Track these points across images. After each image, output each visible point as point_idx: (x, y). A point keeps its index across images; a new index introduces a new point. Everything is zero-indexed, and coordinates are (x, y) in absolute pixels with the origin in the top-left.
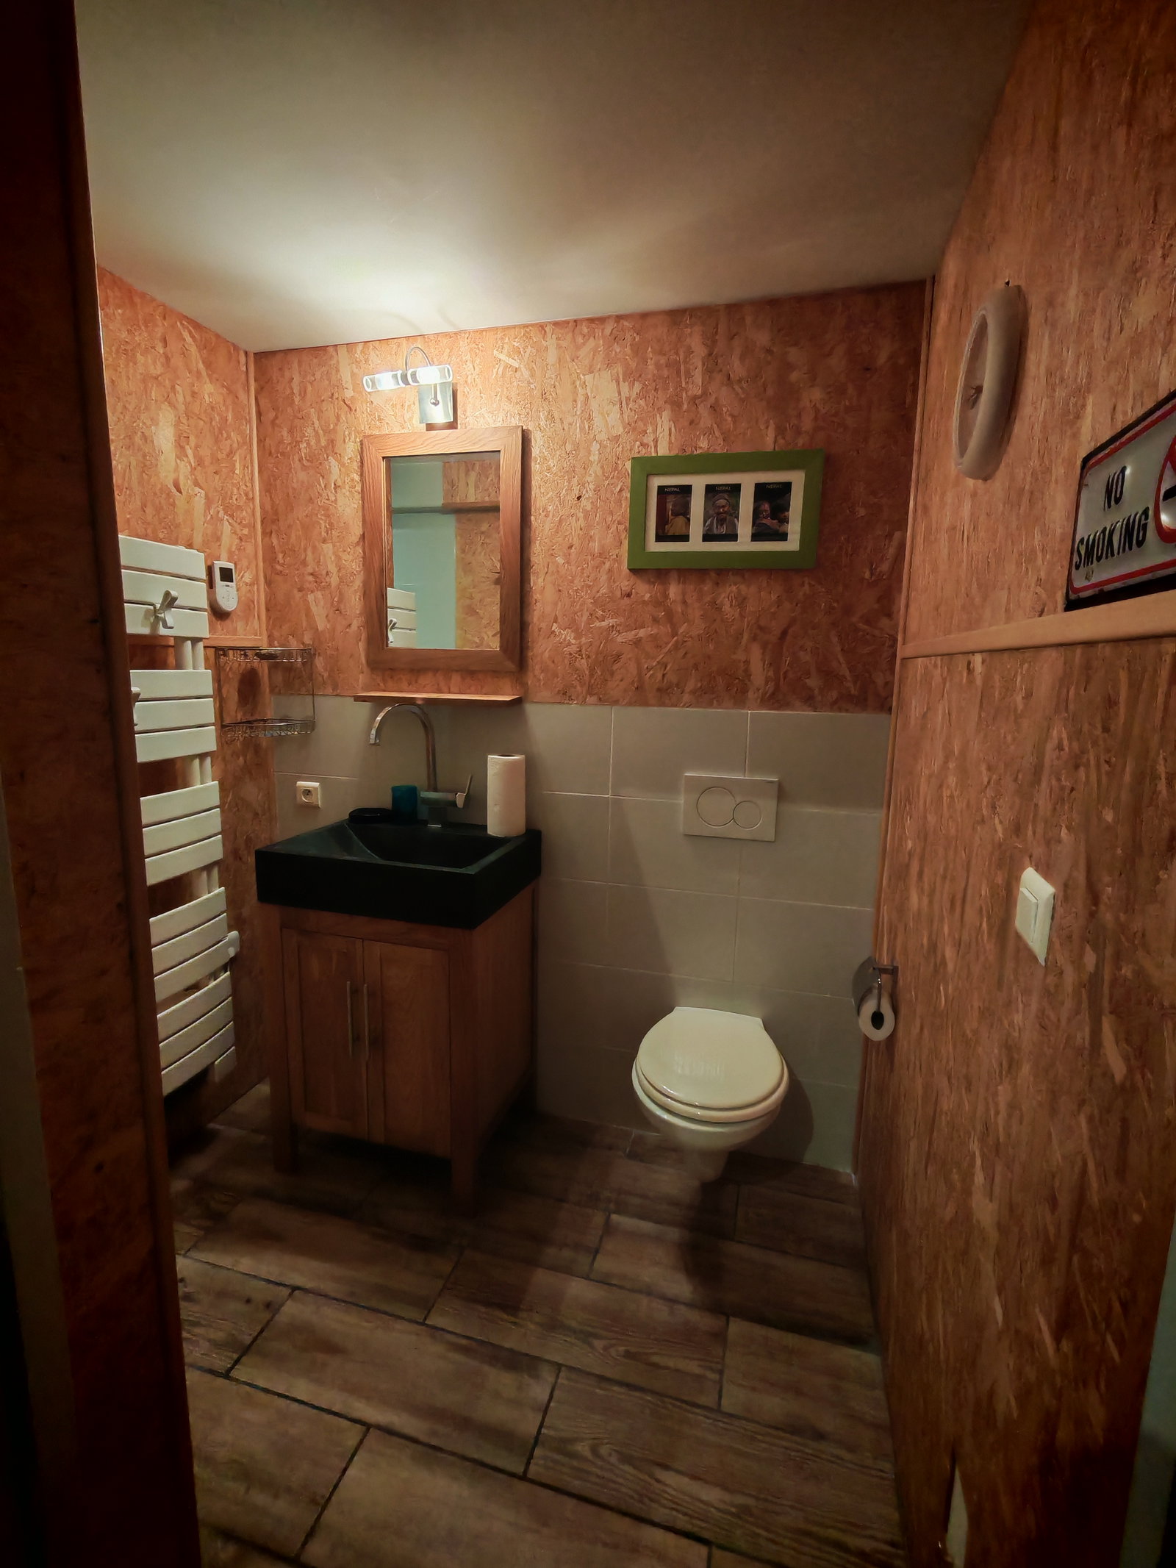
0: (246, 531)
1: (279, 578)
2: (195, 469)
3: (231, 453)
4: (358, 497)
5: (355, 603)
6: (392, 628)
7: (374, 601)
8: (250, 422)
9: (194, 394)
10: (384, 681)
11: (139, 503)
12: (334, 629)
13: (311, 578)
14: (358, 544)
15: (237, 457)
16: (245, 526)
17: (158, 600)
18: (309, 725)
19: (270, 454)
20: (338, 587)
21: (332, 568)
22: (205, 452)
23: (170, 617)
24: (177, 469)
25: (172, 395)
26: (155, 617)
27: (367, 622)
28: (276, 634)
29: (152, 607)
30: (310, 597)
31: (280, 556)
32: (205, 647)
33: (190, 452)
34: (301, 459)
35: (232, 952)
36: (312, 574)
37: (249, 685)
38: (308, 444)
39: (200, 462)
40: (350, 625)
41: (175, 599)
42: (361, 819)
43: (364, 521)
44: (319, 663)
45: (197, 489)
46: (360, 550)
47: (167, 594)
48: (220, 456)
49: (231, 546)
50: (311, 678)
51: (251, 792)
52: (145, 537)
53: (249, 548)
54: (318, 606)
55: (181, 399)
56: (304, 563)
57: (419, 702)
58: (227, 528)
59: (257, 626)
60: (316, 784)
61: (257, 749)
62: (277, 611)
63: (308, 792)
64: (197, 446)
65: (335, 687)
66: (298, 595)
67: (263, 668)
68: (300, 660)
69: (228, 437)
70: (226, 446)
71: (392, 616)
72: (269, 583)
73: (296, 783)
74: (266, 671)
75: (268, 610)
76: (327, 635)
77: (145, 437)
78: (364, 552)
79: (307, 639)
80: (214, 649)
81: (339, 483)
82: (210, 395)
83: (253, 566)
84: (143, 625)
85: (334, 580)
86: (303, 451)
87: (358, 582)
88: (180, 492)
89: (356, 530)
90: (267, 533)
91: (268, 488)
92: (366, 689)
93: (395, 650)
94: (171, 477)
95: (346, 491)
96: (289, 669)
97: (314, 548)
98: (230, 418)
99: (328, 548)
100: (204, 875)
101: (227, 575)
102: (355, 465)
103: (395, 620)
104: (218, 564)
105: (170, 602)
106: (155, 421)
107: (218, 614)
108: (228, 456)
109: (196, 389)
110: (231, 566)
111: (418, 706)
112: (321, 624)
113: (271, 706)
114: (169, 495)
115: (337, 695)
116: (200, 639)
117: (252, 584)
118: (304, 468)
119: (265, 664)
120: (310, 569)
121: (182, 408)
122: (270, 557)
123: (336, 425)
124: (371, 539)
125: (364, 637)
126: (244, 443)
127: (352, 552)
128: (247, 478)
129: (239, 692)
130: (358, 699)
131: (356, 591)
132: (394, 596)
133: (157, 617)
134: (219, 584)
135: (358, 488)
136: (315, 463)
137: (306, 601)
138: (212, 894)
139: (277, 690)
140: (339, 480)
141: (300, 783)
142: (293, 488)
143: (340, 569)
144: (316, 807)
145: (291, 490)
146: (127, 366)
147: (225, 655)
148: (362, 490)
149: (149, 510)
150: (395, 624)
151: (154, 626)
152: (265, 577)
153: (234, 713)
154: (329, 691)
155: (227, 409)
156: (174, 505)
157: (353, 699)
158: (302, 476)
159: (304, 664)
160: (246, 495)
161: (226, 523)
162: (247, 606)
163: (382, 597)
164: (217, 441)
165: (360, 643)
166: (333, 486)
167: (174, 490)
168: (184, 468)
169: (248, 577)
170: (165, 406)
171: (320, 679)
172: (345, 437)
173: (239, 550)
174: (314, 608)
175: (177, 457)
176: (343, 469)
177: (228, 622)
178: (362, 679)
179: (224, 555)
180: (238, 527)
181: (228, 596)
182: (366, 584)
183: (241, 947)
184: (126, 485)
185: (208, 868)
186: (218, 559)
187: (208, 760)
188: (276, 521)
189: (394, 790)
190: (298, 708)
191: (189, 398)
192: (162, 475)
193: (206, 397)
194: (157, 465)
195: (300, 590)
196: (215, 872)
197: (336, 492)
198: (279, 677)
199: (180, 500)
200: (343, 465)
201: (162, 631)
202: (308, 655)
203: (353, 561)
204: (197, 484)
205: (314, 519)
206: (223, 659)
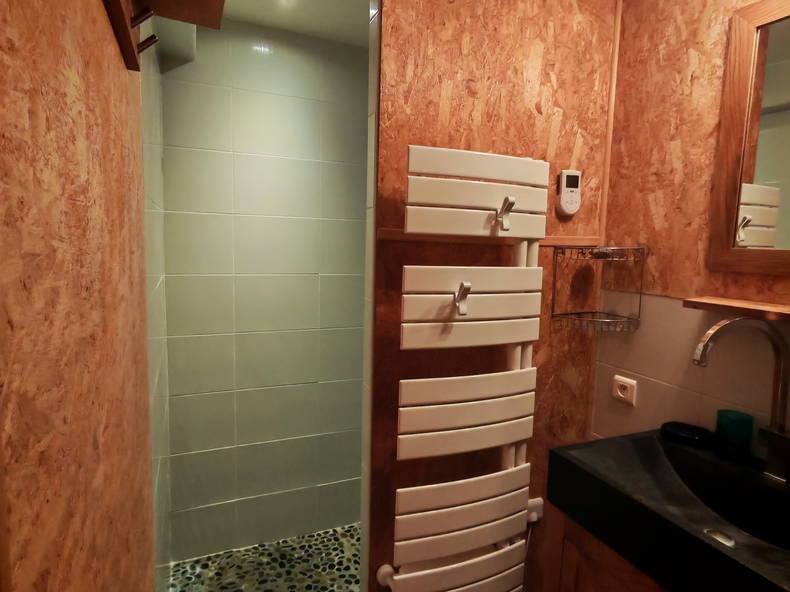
0: (597, 142)
1: (623, 182)
2: (556, 91)
3: (592, 72)
4: (717, 83)
5: (699, 199)
6: (745, 225)
7: (722, 198)
8: (614, 41)
9: (564, 26)
10: (726, 286)
11: (504, 127)
12: (671, 228)
13: (653, 178)
14: (711, 134)
15: (597, 76)
16: (597, 137)
17: (499, 206)
18: (634, 322)
19: (629, 65)
20: (681, 185)
21: (678, 165)
22: (567, 76)
23: (506, 221)
24: (540, 94)
25: (544, 30)
26: (495, 221)
27: (711, 220)
28: (613, 233)
29: (494, 212)
30: (651, 197)
31: (626, 160)
32: (540, 246)
33: (553, 78)
34: (658, 61)
35: (534, 517)
36: (655, 174)
37: (583, 281)
38: (668, 43)
39: (562, 84)
40: (690, 224)
41: (512, 204)
42: (675, 437)
43: (722, 108)
44: (652, 262)
45: (556, 109)
46: (712, 141)
47: (506, 200)
48: (581, 76)
49: (581, 155)
50: (641, 275)
51: (572, 376)
52: (507, 153)
53: (598, 157)
54: (658, 207)
55: (551, 32)
56: (649, 164)
57: (772, 318)
58: (579, 141)
59: (596, 227)
60: (635, 382)
61: (583, 338)
62: (618, 212)
63: (623, 388)
64: (561, 71)
65: (665, 287)
66: (638, 195)
67: (598, 266)
68: (632, 258)
69: (592, 58)
70: (587, 67)
71: (744, 213)
72: (613, 187)
73: (613, 376)
74: (600, 269)
75: (609, 212)
76: (664, 234)
77: (516, 71)
78: (718, 142)
79: (643, 239)
80: (553, 249)
81: (698, 73)
82: (579, 23)
83: (601, 174)
84: (484, 228)
85: (678, 177)
86: (662, 52)
87: (706, 177)
88: (541, 113)
89: (711, 120)
90: (617, 140)
91: (623, 97)
92: (701, 293)
93: (744, 250)
94: (535, 100)
95: (704, 81)
96: (621, 267)
97: (662, 147)
98: (594, 41)
99: (675, 147)
100: (513, 450)
101: (573, 182)
102: (720, 49)
103: (749, 217)
104: (566, 173)
105: (508, 207)
106: (526, 56)
107: (562, 217)
108: (588, 75)
109: (566, 21)
110: (578, 173)
111: (769, 323)
112: (659, 223)
113: (601, 300)
114: (530, 116)
115: (666, 296)
116: (537, 240)
117: (597, 189)
118: (661, 69)
119: (600, 262)
120: (653, 169)
121: (551, 39)
122: (617, 162)
123: (701, 12)
124: (729, 126)
125: (705, 235)
126: (606, 61)
127: (702, 145)
128: (605, 93)
129: (572, 286)
130: (688, 304)
131: (701, 187)
132: (748, 191)
133: (497, 221)
134: (564, 189)
135: (720, 73)
136: (674, 61)
137: (646, 202)
138: (519, 467)
139: (607, 286)
140: (698, 71)
141: (618, 377)
142: (647, 92)
143: (686, 165)
144: (629, 405)
145: (644, 95)
146: (508, 13)
147: (563, 253)
148: (725, 74)
149: (512, 131)
150: (749, 221)
151: (494, 229)
152: (610, 181)
153: (565, 303)
154: (659, 291)
155: (593, 35)
156: (533, 125)
157: (681, 302)
158: (658, 77)
159: (636, 263)
160: (602, 108)
161: (579, 135)
162: (589, 209)
163: (734, 193)
164: (580, 63)
165: (699, 243)
166: (690, 78)
167: (535, 112)
168: (547, 91)
169: (593, 183)
170: (538, 41)
171: (650, 279)
172: (710, 20)
173: (588, 159)
174: (653, 207)
175: (542, 84)
176: (704, 58)
177: (570, 224)
178: (698, 281)
179: (574, 163)
180: (589, 138)
181: (571, 201)
182: (714, 179)
183: (544, 513)
184: (495, 112)
185: (517, 445)
186: (568, 168)
187: (530, 349)
188: (626, 128)
189: (722, 414)
190: (625, 305)
191: (559, 31)
192: (526, 101)
193: (575, 26)
194: (522, 93)
195: (641, 191)
196: (524, 448)
197: (692, 84)
198: (611, 274)
199: (540, 121)
200: (703, 53)
201: (501, 234)
202: (641, 254)
203: (703, 155)
204: (556, 104)
205: (665, 117)
206: (560, 257)
